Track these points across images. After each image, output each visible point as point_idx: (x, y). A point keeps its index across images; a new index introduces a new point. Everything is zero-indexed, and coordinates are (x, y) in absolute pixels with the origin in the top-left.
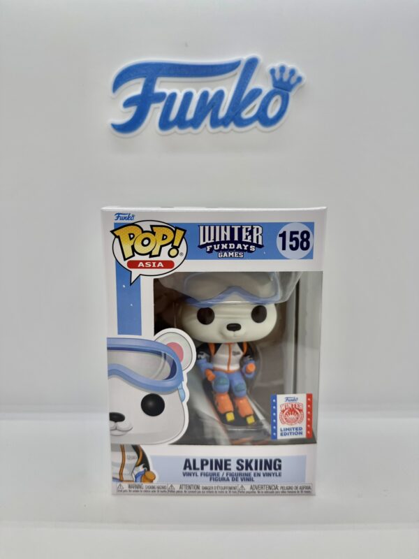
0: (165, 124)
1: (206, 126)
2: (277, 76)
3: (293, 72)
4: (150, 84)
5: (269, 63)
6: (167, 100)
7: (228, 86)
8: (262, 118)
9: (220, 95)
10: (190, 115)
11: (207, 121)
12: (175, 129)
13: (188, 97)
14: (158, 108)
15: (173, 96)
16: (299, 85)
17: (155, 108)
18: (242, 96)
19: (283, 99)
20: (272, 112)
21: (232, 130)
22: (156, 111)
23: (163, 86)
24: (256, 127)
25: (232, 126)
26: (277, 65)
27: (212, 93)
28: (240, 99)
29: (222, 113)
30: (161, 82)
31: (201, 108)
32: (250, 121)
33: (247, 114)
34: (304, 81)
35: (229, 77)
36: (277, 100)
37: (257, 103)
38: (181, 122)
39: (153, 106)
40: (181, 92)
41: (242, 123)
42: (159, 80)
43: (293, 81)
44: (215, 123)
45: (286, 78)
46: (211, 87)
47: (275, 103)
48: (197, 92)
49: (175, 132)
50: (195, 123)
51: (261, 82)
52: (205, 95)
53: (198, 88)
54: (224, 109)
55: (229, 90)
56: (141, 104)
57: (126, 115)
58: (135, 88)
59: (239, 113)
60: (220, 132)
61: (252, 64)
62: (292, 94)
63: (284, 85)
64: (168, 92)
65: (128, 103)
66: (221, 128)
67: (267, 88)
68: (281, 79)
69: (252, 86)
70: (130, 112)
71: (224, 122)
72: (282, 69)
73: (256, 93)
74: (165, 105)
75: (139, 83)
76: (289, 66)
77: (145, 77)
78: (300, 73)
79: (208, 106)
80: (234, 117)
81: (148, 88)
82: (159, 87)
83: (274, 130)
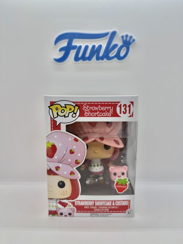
0: (77, 59)
1: (94, 60)
2: (125, 38)
3: (131, 37)
4: (70, 42)
5: (121, 33)
6: (78, 49)
7: (103, 43)
8: (118, 56)
9: (100, 47)
10: (87, 55)
11: (94, 58)
12: (81, 61)
13: (87, 47)
14: (74, 52)
15: (80, 47)
16: (133, 43)
17: (72, 52)
18: (109, 47)
19: (127, 48)
20: (122, 54)
21: (105, 61)
22: (73, 53)
23: (76, 43)
24: (115, 60)
25: (105, 60)
26: (124, 34)
27: (97, 46)
28: (108, 49)
29: (101, 54)
30: (75, 41)
31: (92, 52)
32: (113, 58)
33: (111, 55)
34: (136, 41)
35: (104, 39)
36: (124, 49)
37: (116, 50)
38: (84, 58)
39: (72, 51)
40: (83, 45)
41: (109, 59)
42: (74, 40)
43: (131, 41)
44: (98, 58)
45: (128, 39)
46: (96, 43)
47: (123, 50)
48: (90, 45)
49: (81, 62)
50: (90, 58)
51: (118, 42)
52: (94, 46)
53: (91, 43)
54: (102, 53)
55: (104, 45)
56: (67, 51)
57: (60, 55)
58: (64, 43)
59: (108, 54)
60: (100, 62)
61: (114, 33)
62: (131, 47)
63: (127, 43)
64: (78, 45)
65: (61, 50)
66: (101, 61)
67: (120, 44)
68: (126, 40)
69: (114, 43)
70: (62, 53)
71: (102, 58)
72: (127, 36)
73: (116, 46)
74: (77, 51)
75: (66, 41)
76: (130, 35)
77: (68, 39)
78: (134, 37)
79: (95, 51)
80: (106, 56)
81: (70, 43)
82: (74, 43)
83: (123, 62)
